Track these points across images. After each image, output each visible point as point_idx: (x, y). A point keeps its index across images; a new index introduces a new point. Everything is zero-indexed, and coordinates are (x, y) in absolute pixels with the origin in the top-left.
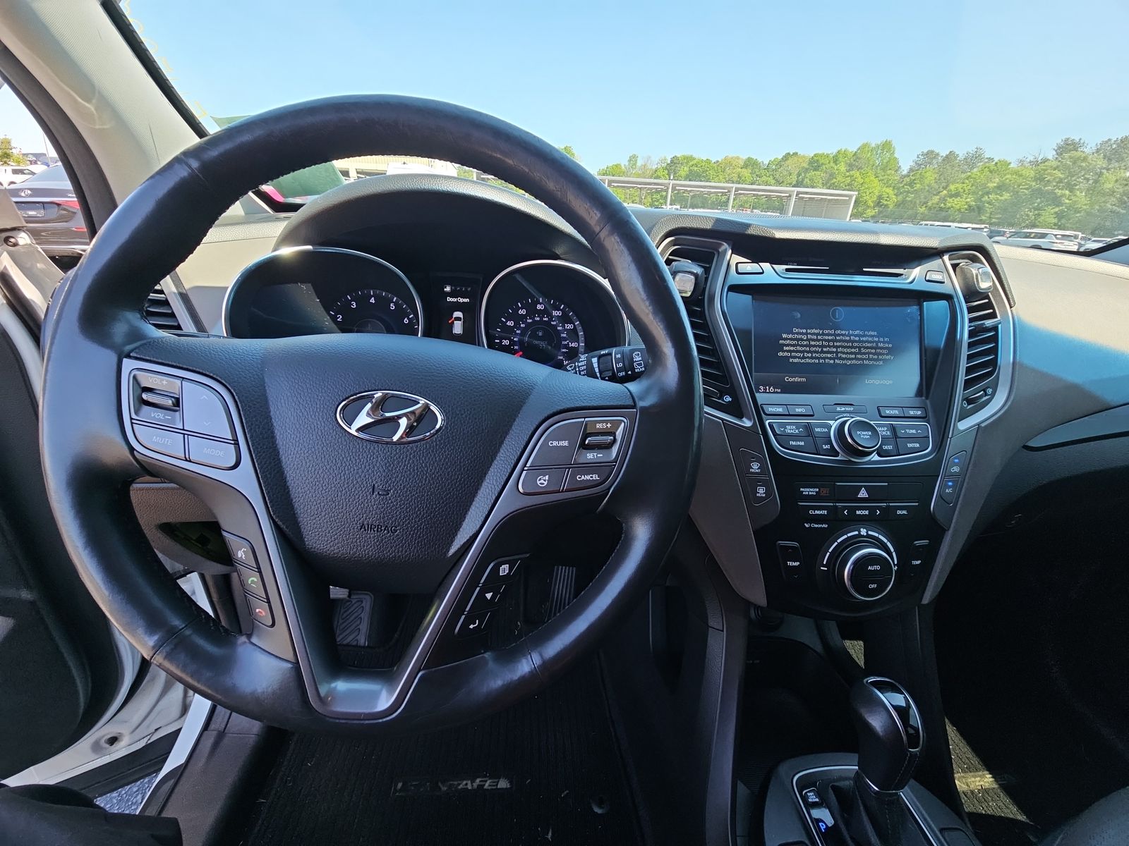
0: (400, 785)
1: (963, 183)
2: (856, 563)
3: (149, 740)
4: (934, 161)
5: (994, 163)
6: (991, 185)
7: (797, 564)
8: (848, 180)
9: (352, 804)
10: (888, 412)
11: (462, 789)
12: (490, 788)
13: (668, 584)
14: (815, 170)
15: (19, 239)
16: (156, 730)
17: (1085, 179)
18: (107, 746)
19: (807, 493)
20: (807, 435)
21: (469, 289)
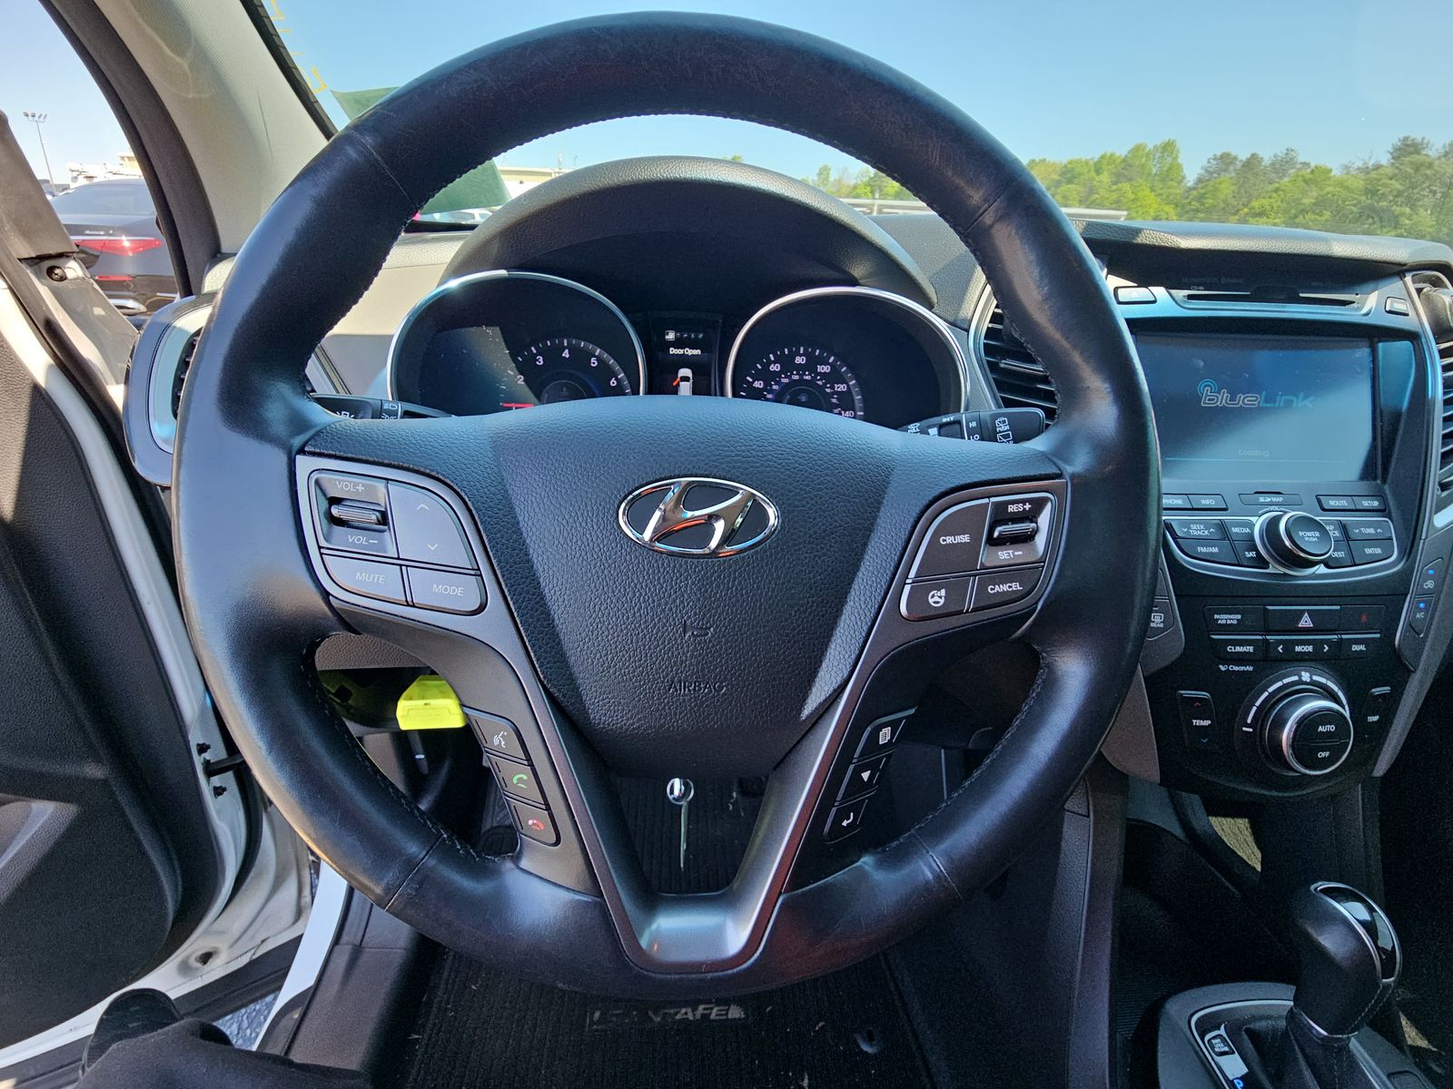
0: (597, 1014)
1: (1270, 197)
2: (1301, 722)
3: (254, 954)
4: (1231, 168)
5: (1309, 170)
6: (1307, 201)
7: (1207, 723)
8: (1115, 196)
9: (535, 1041)
10: (1333, 503)
11: (680, 1020)
12: (717, 1018)
13: (970, 746)
14: (1070, 181)
15: (66, 271)
16: (263, 942)
17: (1431, 191)
18: (199, 965)
19: (1224, 622)
20: (1221, 537)
21: (701, 336)
